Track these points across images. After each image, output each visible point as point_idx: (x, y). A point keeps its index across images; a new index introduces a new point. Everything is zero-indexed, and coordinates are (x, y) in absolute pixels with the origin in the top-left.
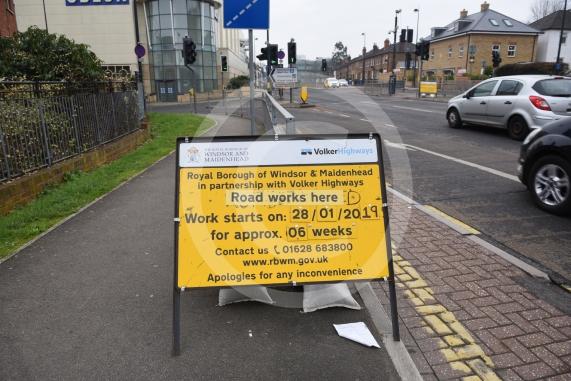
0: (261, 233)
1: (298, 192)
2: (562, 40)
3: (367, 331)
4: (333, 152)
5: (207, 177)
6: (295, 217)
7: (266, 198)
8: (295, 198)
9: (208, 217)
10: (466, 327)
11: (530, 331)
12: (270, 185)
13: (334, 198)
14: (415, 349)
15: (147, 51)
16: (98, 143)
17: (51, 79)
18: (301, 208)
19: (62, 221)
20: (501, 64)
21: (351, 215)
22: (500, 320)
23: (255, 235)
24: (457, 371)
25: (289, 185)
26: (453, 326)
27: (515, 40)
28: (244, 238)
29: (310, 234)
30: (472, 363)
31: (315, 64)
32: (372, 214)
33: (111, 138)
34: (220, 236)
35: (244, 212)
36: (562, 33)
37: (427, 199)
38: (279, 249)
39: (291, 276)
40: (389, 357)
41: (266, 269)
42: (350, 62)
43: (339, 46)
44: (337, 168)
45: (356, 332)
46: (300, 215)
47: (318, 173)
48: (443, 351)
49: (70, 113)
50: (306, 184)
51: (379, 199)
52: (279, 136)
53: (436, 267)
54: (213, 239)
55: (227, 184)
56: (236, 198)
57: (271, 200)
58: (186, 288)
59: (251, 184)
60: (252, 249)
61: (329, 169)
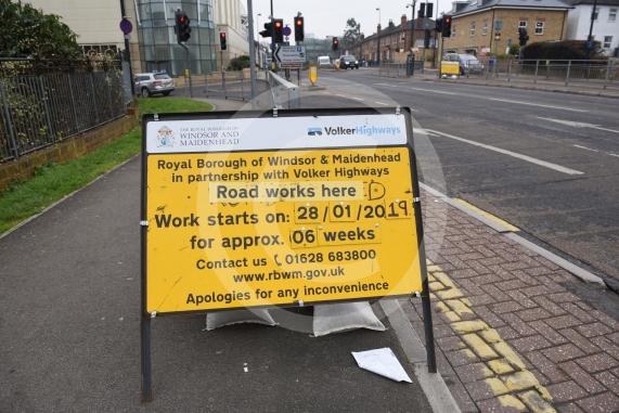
0: (257, 238)
1: (305, 184)
2: (594, 16)
3: (395, 360)
4: (349, 131)
5: (184, 165)
6: (301, 217)
7: (262, 192)
8: (300, 192)
9: (185, 219)
10: (514, 348)
11: (591, 351)
12: (267, 176)
13: (352, 191)
14: (454, 379)
15: (134, 27)
16: (75, 131)
17: (15, 56)
18: (308, 205)
19: (20, 224)
20: (529, 43)
21: (374, 214)
22: (554, 339)
23: (248, 242)
24: (508, 408)
25: (292, 174)
26: (498, 347)
27: (542, 15)
28: (235, 246)
29: (320, 238)
30: (525, 396)
31: (325, 43)
32: (400, 212)
33: (92, 126)
34: (202, 244)
35: (234, 212)
36: (594, 9)
37: (455, 191)
38: (281, 259)
39: (296, 295)
40: (424, 395)
41: (264, 285)
42: (364, 41)
43: (351, 22)
44: (355, 153)
45: (379, 361)
46: (307, 215)
47: (330, 159)
48: (488, 381)
49: (39, 95)
50: (315, 174)
51: (409, 192)
52: (279, 111)
53: (471, 273)
54: (193, 247)
55: (210, 175)
56: (223, 193)
57: (269, 196)
58: (158, 315)
59: (242, 174)
60: (245, 260)
61: (345, 153)
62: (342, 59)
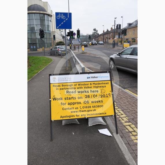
0: (76, 103)
1: (86, 90)
3: (108, 131)
4: (96, 77)
5: (59, 86)
7: (77, 92)
8: (85, 92)
9: (60, 98)
12: (78, 88)
13: (97, 91)
14: (123, 136)
18: (87, 95)
21: (103, 96)
23: (74, 103)
25: (84, 88)
26: (134, 129)
28: (71, 105)
29: (90, 102)
31: (86, 36)
32: (109, 96)
34: (63, 104)
35: (69, 97)
37: (126, 87)
38: (81, 107)
39: (85, 115)
40: (115, 139)
41: (78, 114)
42: (99, 36)
43: (95, 30)
44: (98, 82)
45: (105, 132)
46: (87, 97)
47: (92, 84)
48: (131, 137)
50: (89, 87)
51: (111, 91)
52: (80, 73)
53: (129, 110)
54: (61, 105)
55: (65, 88)
56: (68, 92)
57: (78, 93)
58: (54, 121)
59: (72, 88)
60: (73, 108)
61: (96, 83)
62: (92, 42)
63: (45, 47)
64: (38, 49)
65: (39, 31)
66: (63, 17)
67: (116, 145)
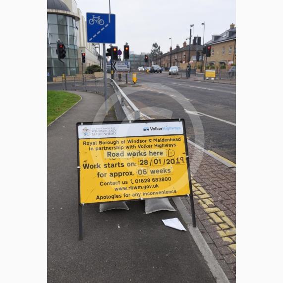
0: (124, 173)
1: (142, 151)
3: (180, 223)
4: (160, 129)
5: (94, 144)
6: (141, 164)
7: (125, 154)
8: (141, 154)
9: (95, 165)
10: (231, 219)
12: (127, 148)
13: (161, 154)
14: (204, 231)
18: (144, 159)
21: (170, 162)
23: (120, 174)
24: (226, 242)
25: (137, 147)
26: (224, 218)
28: (115, 176)
29: (149, 173)
30: (234, 237)
31: (140, 56)
32: (181, 162)
34: (102, 176)
35: (114, 162)
37: (209, 146)
38: (133, 181)
39: (140, 195)
40: (191, 236)
41: (127, 192)
42: (162, 56)
43: (155, 45)
44: (162, 137)
45: (173, 223)
46: (143, 163)
47: (152, 140)
48: (218, 232)
50: (146, 146)
51: (184, 153)
52: (132, 121)
53: (214, 187)
54: (98, 177)
55: (104, 147)
56: (110, 155)
57: (128, 155)
58: (85, 204)
59: (117, 147)
60: (119, 182)
61: (158, 138)
63: (66, 74)
64: (54, 79)
65: (56, 46)
66: (100, 21)
67: (193, 246)
